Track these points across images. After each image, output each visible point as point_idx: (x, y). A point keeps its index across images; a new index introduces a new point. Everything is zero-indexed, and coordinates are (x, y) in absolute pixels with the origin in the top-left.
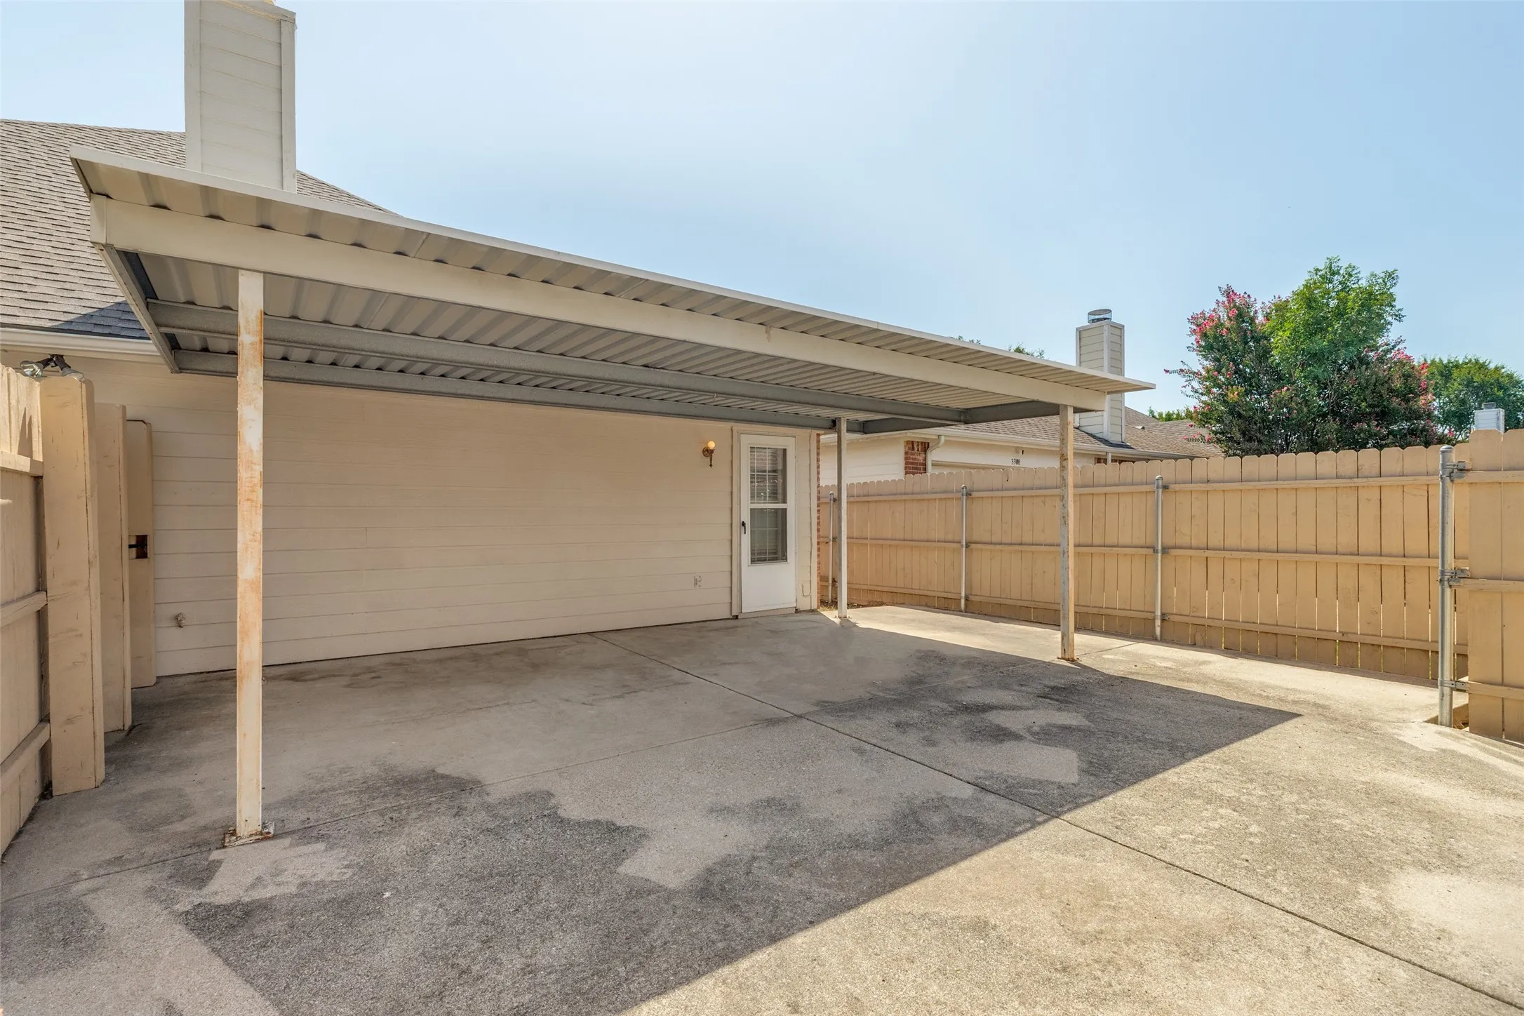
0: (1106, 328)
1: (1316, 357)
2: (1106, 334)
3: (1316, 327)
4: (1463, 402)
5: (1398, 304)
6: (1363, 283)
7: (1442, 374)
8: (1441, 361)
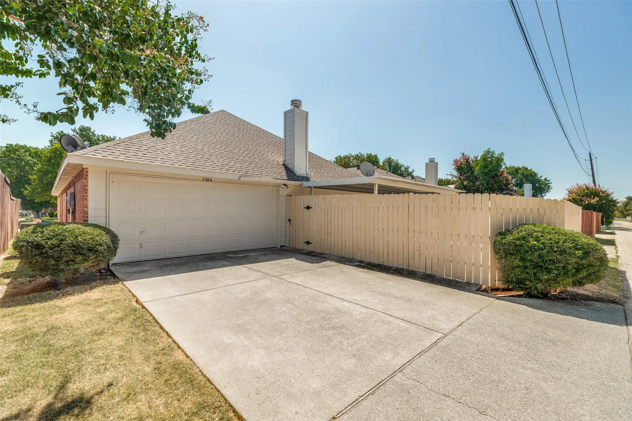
0: (434, 163)
1: (486, 174)
2: (434, 165)
3: (486, 166)
4: (521, 180)
5: (504, 161)
6: (496, 155)
7: (515, 171)
8: (515, 167)
